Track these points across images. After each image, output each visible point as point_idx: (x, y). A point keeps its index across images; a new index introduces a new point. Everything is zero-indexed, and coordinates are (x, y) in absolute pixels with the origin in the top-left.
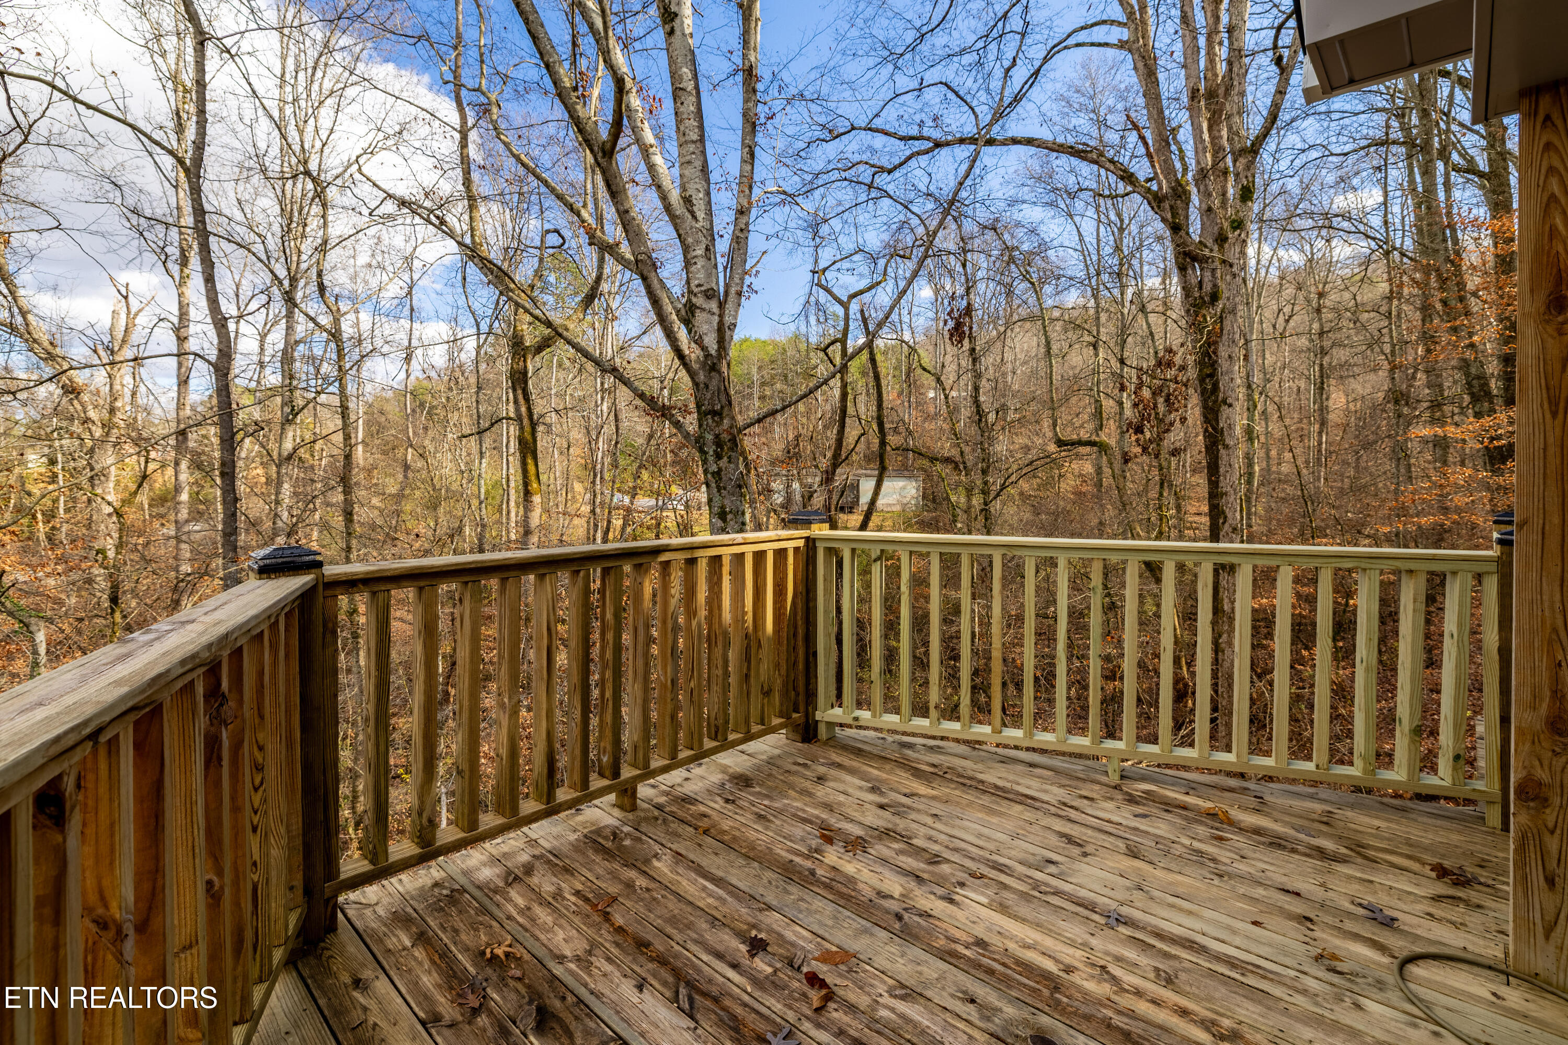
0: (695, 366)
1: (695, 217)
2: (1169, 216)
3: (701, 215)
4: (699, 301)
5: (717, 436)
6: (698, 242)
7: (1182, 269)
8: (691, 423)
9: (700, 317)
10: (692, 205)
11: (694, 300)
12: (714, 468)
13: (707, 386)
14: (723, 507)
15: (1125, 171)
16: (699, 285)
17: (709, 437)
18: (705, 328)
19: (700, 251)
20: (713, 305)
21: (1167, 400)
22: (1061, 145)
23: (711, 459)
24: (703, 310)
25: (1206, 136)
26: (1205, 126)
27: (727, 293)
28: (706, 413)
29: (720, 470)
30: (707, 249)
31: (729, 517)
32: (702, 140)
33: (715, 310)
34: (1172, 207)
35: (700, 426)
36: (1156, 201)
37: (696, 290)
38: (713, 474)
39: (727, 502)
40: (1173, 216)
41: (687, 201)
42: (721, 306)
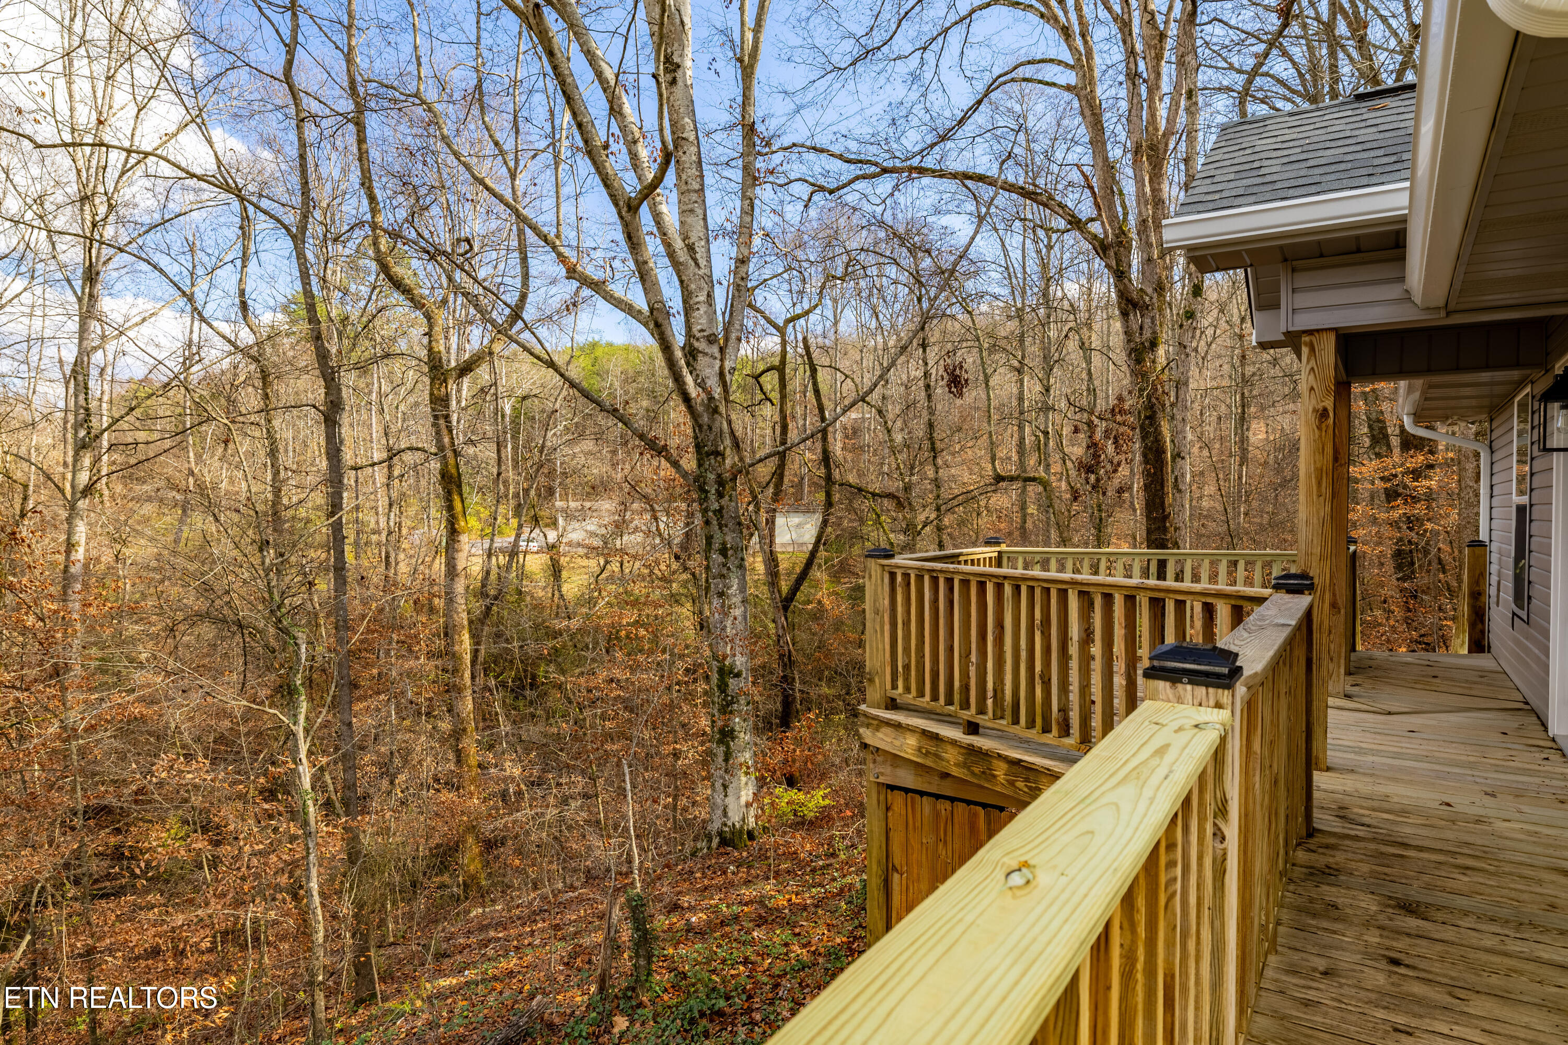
0: (700, 409)
1: (697, 265)
2: (1114, 264)
3: (702, 262)
4: (701, 345)
5: (719, 476)
6: (701, 289)
7: (1125, 314)
8: (689, 463)
9: (702, 360)
10: (695, 253)
11: (696, 344)
12: (716, 506)
13: (710, 428)
14: (724, 544)
15: (1073, 216)
16: (702, 331)
17: (711, 477)
18: (707, 372)
19: (702, 298)
20: (715, 350)
21: (1116, 442)
22: (1012, 185)
23: (713, 497)
24: (706, 354)
25: (1148, 189)
26: (1147, 179)
27: (727, 339)
28: (708, 454)
29: (722, 508)
30: (709, 295)
31: (730, 553)
32: (702, 190)
33: (718, 355)
34: (1116, 254)
35: (700, 465)
36: (1102, 248)
37: (698, 335)
38: (715, 512)
39: (728, 538)
40: (1117, 264)
41: (691, 248)
42: (722, 350)
